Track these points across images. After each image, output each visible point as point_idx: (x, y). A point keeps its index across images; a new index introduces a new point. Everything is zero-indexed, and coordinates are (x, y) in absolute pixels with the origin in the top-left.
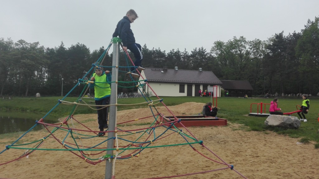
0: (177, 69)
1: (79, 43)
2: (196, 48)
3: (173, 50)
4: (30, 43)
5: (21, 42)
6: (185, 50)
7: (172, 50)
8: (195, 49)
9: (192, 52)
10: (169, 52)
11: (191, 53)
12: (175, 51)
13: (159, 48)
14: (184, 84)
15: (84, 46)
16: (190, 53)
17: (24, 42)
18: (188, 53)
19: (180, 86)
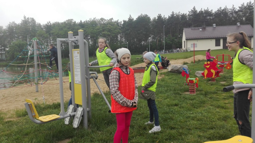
0: (215, 26)
1: (142, 14)
2: (244, 3)
3: (221, 8)
4: (107, 20)
5: (102, 19)
6: (233, 7)
7: (219, 8)
8: (242, 4)
9: (239, 7)
10: (217, 10)
11: (239, 9)
12: (222, 9)
13: (208, 8)
14: (219, 39)
15: (146, 15)
16: (237, 9)
17: (104, 19)
18: (236, 9)
19: (216, 40)
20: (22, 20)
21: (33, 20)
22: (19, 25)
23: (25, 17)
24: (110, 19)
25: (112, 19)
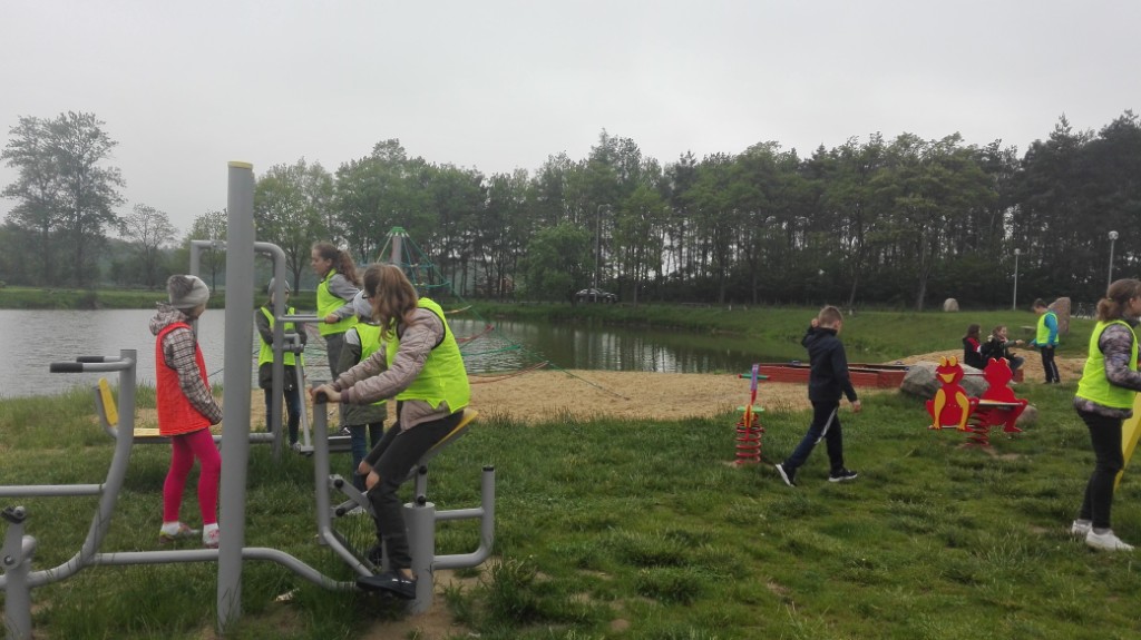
4: (933, 141)
5: (906, 140)
17: (916, 140)
20: (593, 148)
21: (630, 146)
22: (580, 168)
23: (604, 137)
24: (946, 139)
25: (956, 137)
